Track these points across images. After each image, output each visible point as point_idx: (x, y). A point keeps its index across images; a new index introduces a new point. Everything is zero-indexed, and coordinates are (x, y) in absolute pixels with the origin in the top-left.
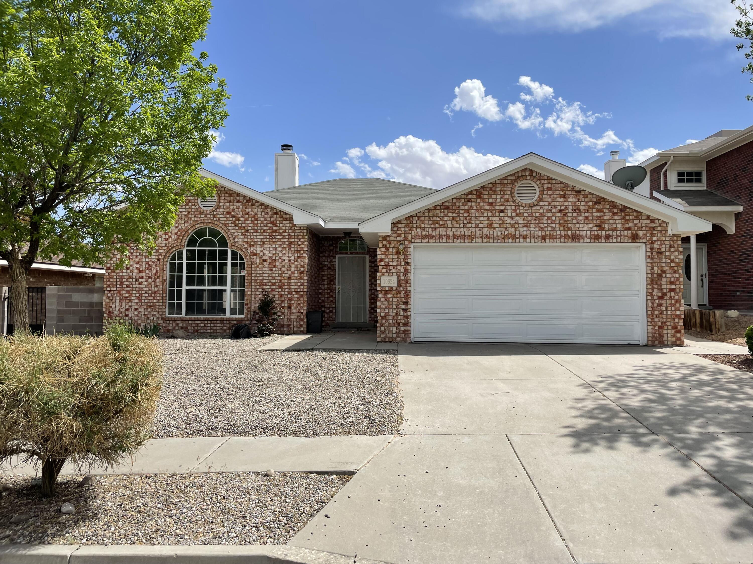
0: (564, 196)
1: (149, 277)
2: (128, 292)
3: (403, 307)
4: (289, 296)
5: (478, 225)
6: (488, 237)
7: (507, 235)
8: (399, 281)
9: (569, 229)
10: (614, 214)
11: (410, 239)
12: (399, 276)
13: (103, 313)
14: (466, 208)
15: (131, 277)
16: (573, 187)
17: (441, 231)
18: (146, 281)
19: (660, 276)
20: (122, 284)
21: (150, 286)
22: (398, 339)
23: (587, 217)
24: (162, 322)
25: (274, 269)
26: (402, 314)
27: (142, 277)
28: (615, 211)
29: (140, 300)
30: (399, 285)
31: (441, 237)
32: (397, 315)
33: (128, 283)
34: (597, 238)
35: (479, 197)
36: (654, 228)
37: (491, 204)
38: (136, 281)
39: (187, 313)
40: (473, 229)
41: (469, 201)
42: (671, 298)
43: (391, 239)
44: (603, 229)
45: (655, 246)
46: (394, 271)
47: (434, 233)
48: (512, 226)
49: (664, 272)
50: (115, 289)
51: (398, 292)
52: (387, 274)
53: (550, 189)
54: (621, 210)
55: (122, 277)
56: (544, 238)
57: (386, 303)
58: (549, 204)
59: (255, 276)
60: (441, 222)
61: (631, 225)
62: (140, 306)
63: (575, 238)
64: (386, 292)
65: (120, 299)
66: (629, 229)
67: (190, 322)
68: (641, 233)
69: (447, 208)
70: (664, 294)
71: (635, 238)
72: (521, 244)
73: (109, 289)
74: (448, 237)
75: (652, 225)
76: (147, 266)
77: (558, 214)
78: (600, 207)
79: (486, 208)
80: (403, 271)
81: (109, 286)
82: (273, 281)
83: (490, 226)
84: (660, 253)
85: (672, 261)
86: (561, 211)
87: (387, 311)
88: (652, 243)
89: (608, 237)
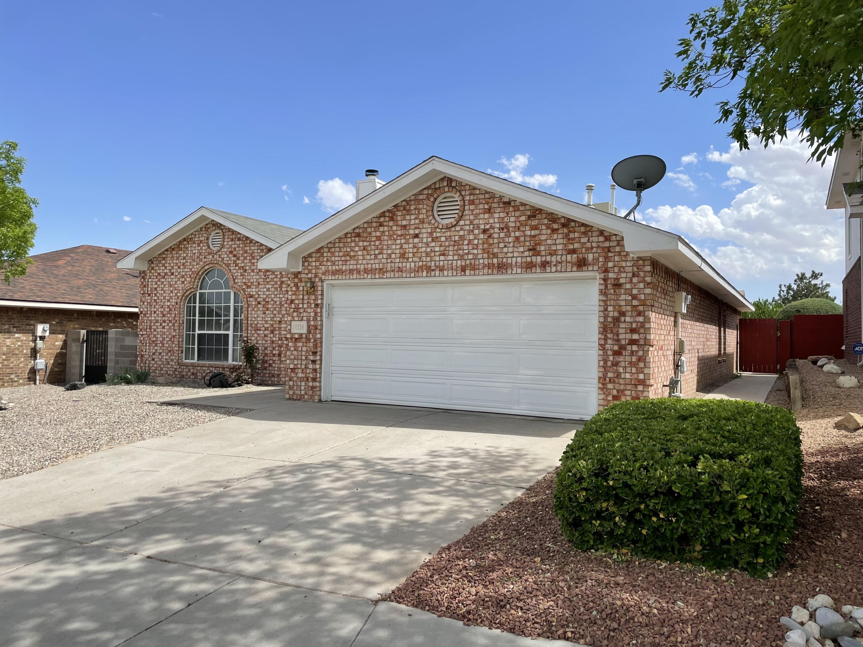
0: (489, 211)
1: (170, 322)
2: (155, 336)
3: (311, 358)
4: (280, 342)
5: (390, 255)
6: (400, 270)
7: (421, 267)
8: (309, 326)
9: (495, 255)
10: (554, 231)
11: (320, 275)
12: (308, 321)
13: (137, 356)
14: (378, 234)
15: (157, 321)
16: (501, 197)
17: (352, 265)
18: (168, 325)
19: (616, 320)
20: (150, 329)
21: (170, 331)
22: (306, 397)
23: (517, 238)
24: (178, 367)
25: (267, 312)
26: (311, 366)
27: (164, 321)
28: (555, 226)
29: (163, 344)
30: (309, 332)
31: (351, 271)
32: (306, 368)
33: (155, 327)
34: (529, 266)
35: (392, 219)
36: (609, 249)
37: (404, 227)
38: (161, 325)
39: (199, 359)
40: (384, 261)
41: (381, 225)
42: (632, 353)
43: (303, 276)
44: (537, 253)
45: (611, 275)
46: (305, 314)
47: (344, 268)
48: (427, 254)
49: (623, 314)
50: (145, 333)
51: (308, 340)
52: (296, 319)
53: (472, 202)
54: (564, 225)
55: (151, 321)
56: (463, 269)
57: (295, 353)
58: (471, 223)
59: (251, 320)
60: (352, 254)
61: (576, 245)
62: (163, 350)
63: (502, 268)
64: (296, 339)
65: (149, 343)
66: (573, 251)
67: (199, 368)
68: (590, 257)
69: (358, 235)
70: (622, 348)
71: (582, 264)
72: (437, 277)
73: (141, 333)
74: (359, 272)
75: (607, 244)
76: (168, 310)
77: (482, 236)
78: (535, 222)
79: (399, 233)
80: (312, 314)
81: (141, 330)
82: (266, 326)
83: (403, 256)
84: (617, 285)
85: (634, 297)
86: (485, 231)
87: (296, 362)
88: (606, 271)
89: (544, 265)
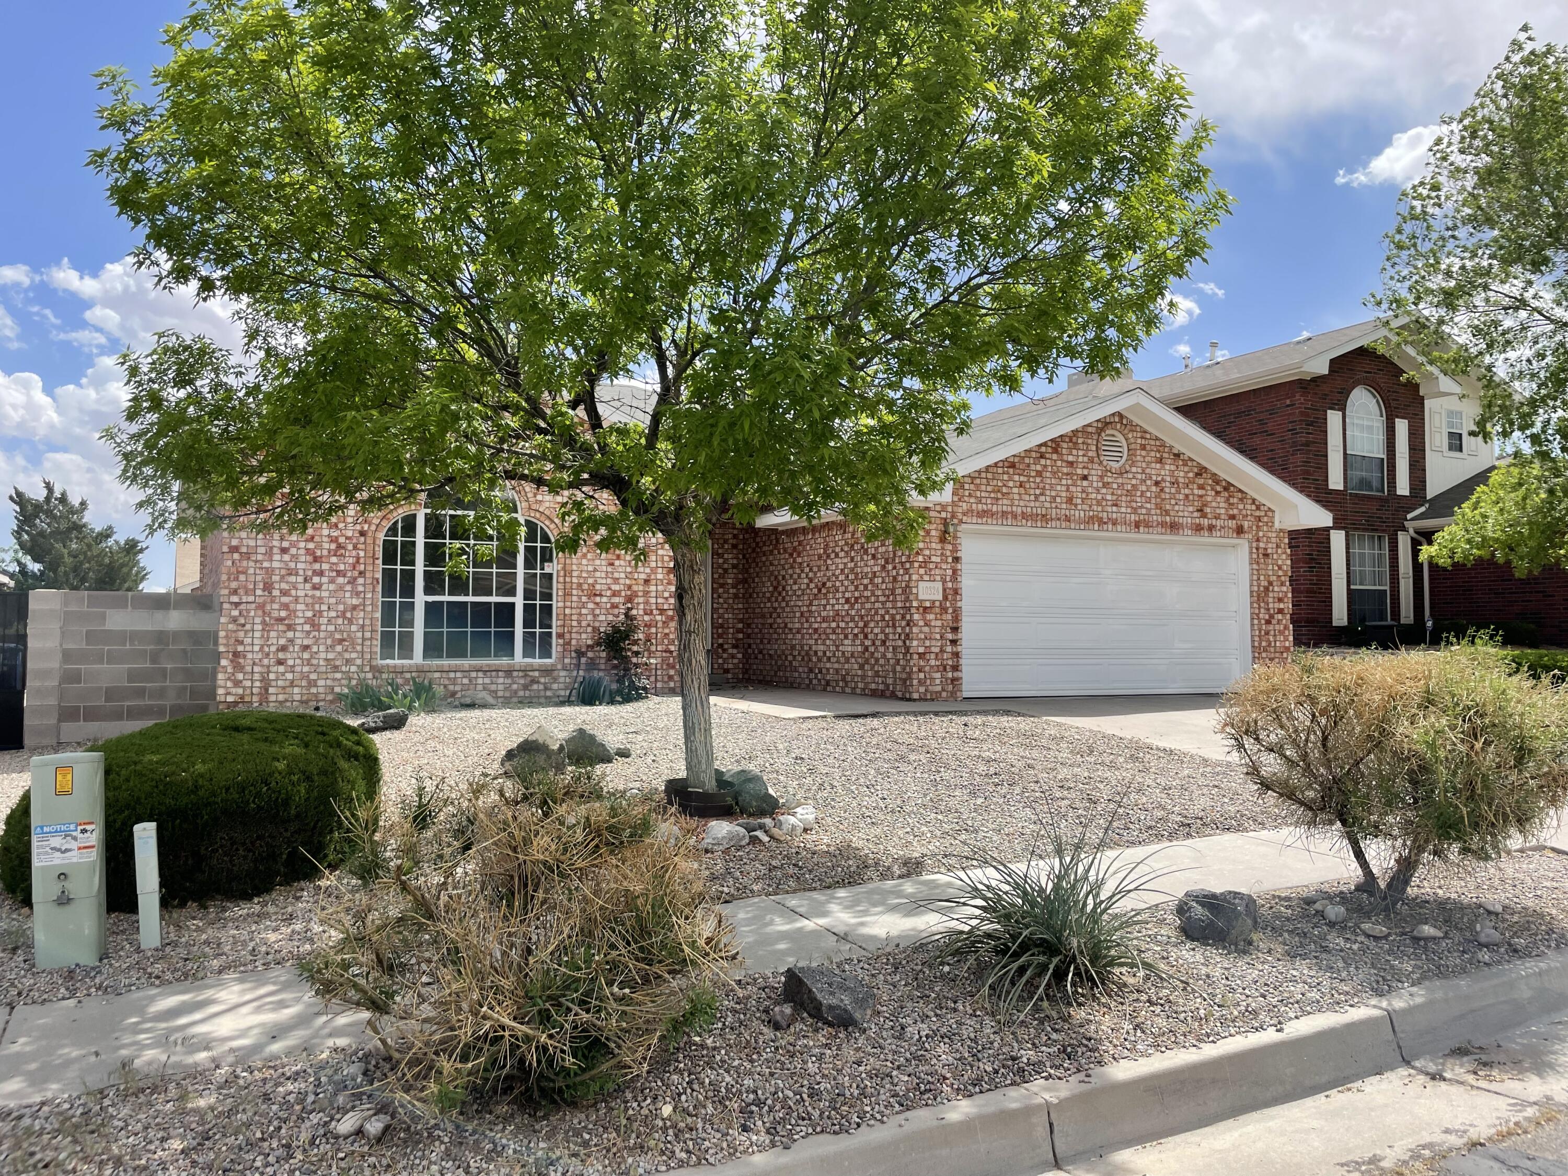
0: (1160, 461)
1: (339, 573)
2: (286, 606)
3: (950, 636)
4: (646, 618)
5: (1054, 498)
6: (1068, 519)
7: (1092, 518)
8: (944, 590)
9: (1167, 513)
10: (1218, 493)
11: (960, 516)
12: (944, 582)
14: (1039, 468)
15: (292, 572)
16: (1171, 447)
17: (1004, 505)
18: (332, 581)
19: (1267, 589)
20: (268, 587)
21: (341, 594)
22: (944, 694)
23: (1187, 496)
24: (370, 675)
25: (617, 563)
26: (949, 649)
27: (321, 573)
28: (1218, 488)
29: (316, 626)
30: (945, 598)
31: (1004, 514)
32: (942, 651)
33: (284, 586)
34: (1198, 528)
35: (1055, 451)
36: (1259, 519)
37: (1071, 464)
38: (306, 580)
39: (426, 655)
40: (1047, 505)
41: (1042, 456)
42: (1279, 622)
43: (932, 514)
44: (1204, 516)
45: (1262, 545)
46: (938, 572)
47: (995, 508)
48: (1099, 503)
49: (1271, 583)
50: (251, 599)
51: (944, 610)
52: (926, 578)
53: (1143, 447)
54: (1226, 489)
55: (270, 572)
56: (1137, 525)
57: (926, 629)
58: (1143, 472)
60: (1005, 490)
61: (1235, 512)
63: (1174, 527)
64: (925, 608)
65: (264, 623)
66: (1233, 517)
68: (1246, 524)
69: (1013, 465)
70: (1272, 616)
71: (1240, 531)
72: (1109, 533)
73: (235, 599)
74: (1015, 516)
75: (1258, 513)
76: (333, 546)
77: (1154, 489)
78: (1201, 481)
79: (1065, 470)
80: (949, 572)
81: (235, 592)
83: (1070, 500)
84: (1266, 555)
85: (1280, 568)
86: (1157, 483)
87: (927, 643)
88: (1258, 540)
89: (1211, 528)
